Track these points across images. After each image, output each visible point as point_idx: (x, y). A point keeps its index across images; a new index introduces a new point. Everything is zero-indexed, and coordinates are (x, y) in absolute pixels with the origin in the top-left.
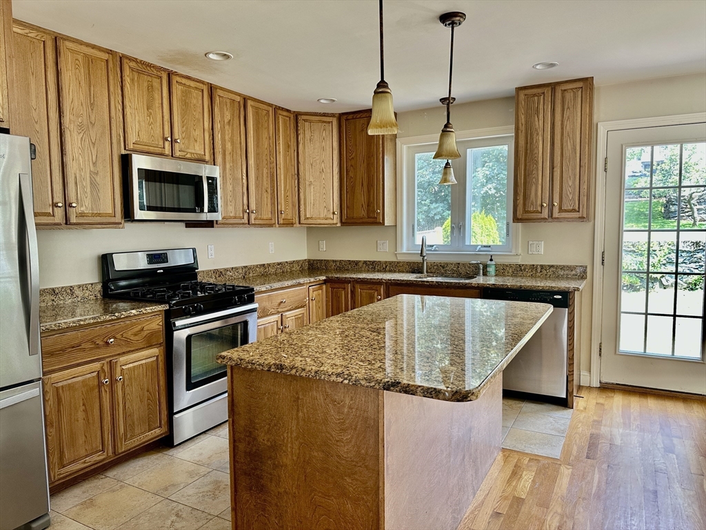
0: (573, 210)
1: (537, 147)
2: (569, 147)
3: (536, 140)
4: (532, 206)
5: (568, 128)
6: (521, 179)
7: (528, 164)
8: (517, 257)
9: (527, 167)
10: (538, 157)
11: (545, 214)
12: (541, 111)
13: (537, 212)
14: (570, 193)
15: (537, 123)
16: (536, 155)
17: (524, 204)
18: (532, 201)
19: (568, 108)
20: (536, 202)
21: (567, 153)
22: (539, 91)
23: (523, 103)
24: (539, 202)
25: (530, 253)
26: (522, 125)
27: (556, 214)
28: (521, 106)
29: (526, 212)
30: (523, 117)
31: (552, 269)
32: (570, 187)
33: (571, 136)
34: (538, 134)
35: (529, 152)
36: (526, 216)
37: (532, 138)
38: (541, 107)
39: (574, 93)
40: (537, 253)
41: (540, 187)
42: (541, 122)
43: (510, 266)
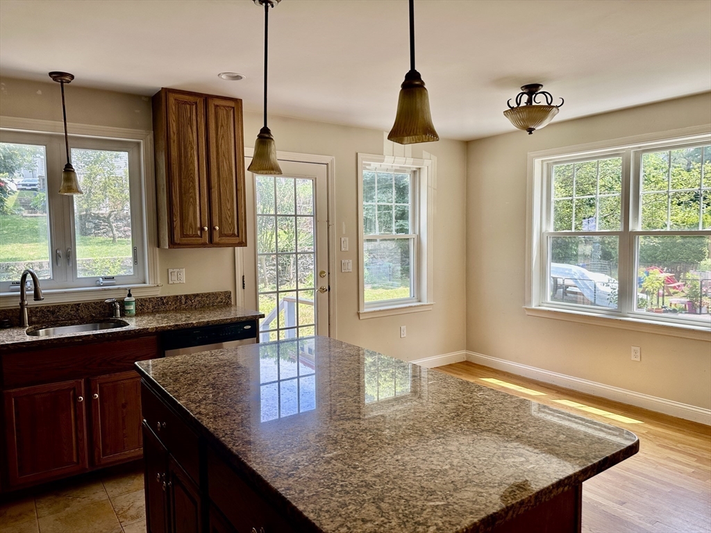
0: (233, 235)
1: (193, 163)
2: (226, 168)
3: (191, 154)
4: (191, 229)
5: (223, 148)
6: (176, 198)
7: (183, 181)
8: (157, 289)
9: (183, 185)
10: (194, 173)
11: (206, 238)
12: (194, 123)
13: (197, 236)
14: (229, 217)
15: (191, 135)
16: (191, 172)
17: (182, 227)
18: (191, 224)
19: (222, 126)
20: (196, 224)
21: (224, 174)
22: (191, 99)
23: (174, 108)
24: (198, 225)
25: (170, 282)
26: (174, 133)
27: (216, 239)
28: (171, 111)
29: (183, 235)
30: (174, 125)
31: (198, 298)
32: (229, 210)
33: (226, 156)
34: (192, 148)
35: (183, 166)
36: (185, 240)
37: (186, 152)
38: (194, 117)
39: (227, 112)
40: (178, 282)
41: (198, 208)
42: (195, 135)
43: (150, 300)
